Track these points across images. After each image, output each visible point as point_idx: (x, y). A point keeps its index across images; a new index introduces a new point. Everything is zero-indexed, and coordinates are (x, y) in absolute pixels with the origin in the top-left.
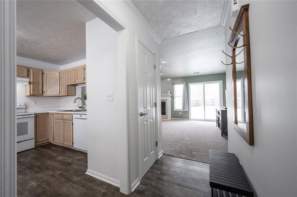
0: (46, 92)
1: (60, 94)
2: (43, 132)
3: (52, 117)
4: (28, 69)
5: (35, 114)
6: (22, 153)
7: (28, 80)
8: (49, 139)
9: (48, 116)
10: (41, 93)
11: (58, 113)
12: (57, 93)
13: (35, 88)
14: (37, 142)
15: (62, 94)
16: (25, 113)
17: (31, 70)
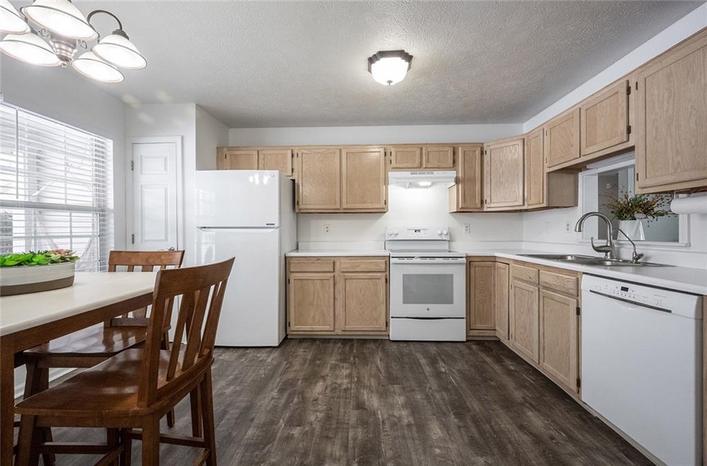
0: (488, 200)
1: (524, 204)
2: (483, 307)
3: (505, 269)
4: (454, 148)
5: (467, 257)
6: (444, 347)
7: (453, 174)
8: (497, 328)
9: (494, 266)
10: (479, 205)
11: (524, 263)
12: (517, 203)
13: (466, 193)
14: (472, 328)
15: (530, 203)
16: (450, 251)
17: (460, 148)
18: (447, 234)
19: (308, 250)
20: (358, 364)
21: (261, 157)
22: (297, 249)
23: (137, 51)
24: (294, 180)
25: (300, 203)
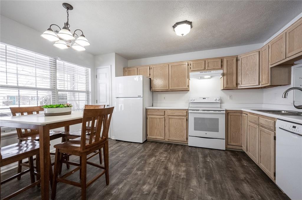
0: (240, 83)
1: (259, 85)
2: (235, 135)
3: (246, 117)
4: (222, 59)
5: (226, 110)
6: (213, 151)
7: (221, 71)
8: (243, 146)
9: (241, 115)
10: (235, 86)
11: (253, 114)
12: (255, 84)
13: (228, 80)
14: (229, 144)
15: (262, 84)
16: (220, 108)
17: (225, 59)
18: (219, 100)
19: (157, 107)
20: (171, 153)
21: (138, 70)
22: (153, 106)
23: (87, 40)
24: (150, 79)
25: (153, 87)
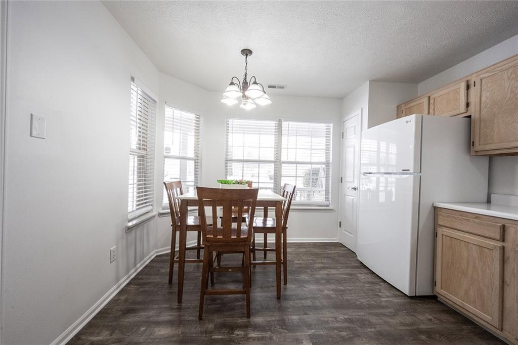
21: (432, 101)
22: (489, 201)
24: (470, 117)
25: (477, 143)
